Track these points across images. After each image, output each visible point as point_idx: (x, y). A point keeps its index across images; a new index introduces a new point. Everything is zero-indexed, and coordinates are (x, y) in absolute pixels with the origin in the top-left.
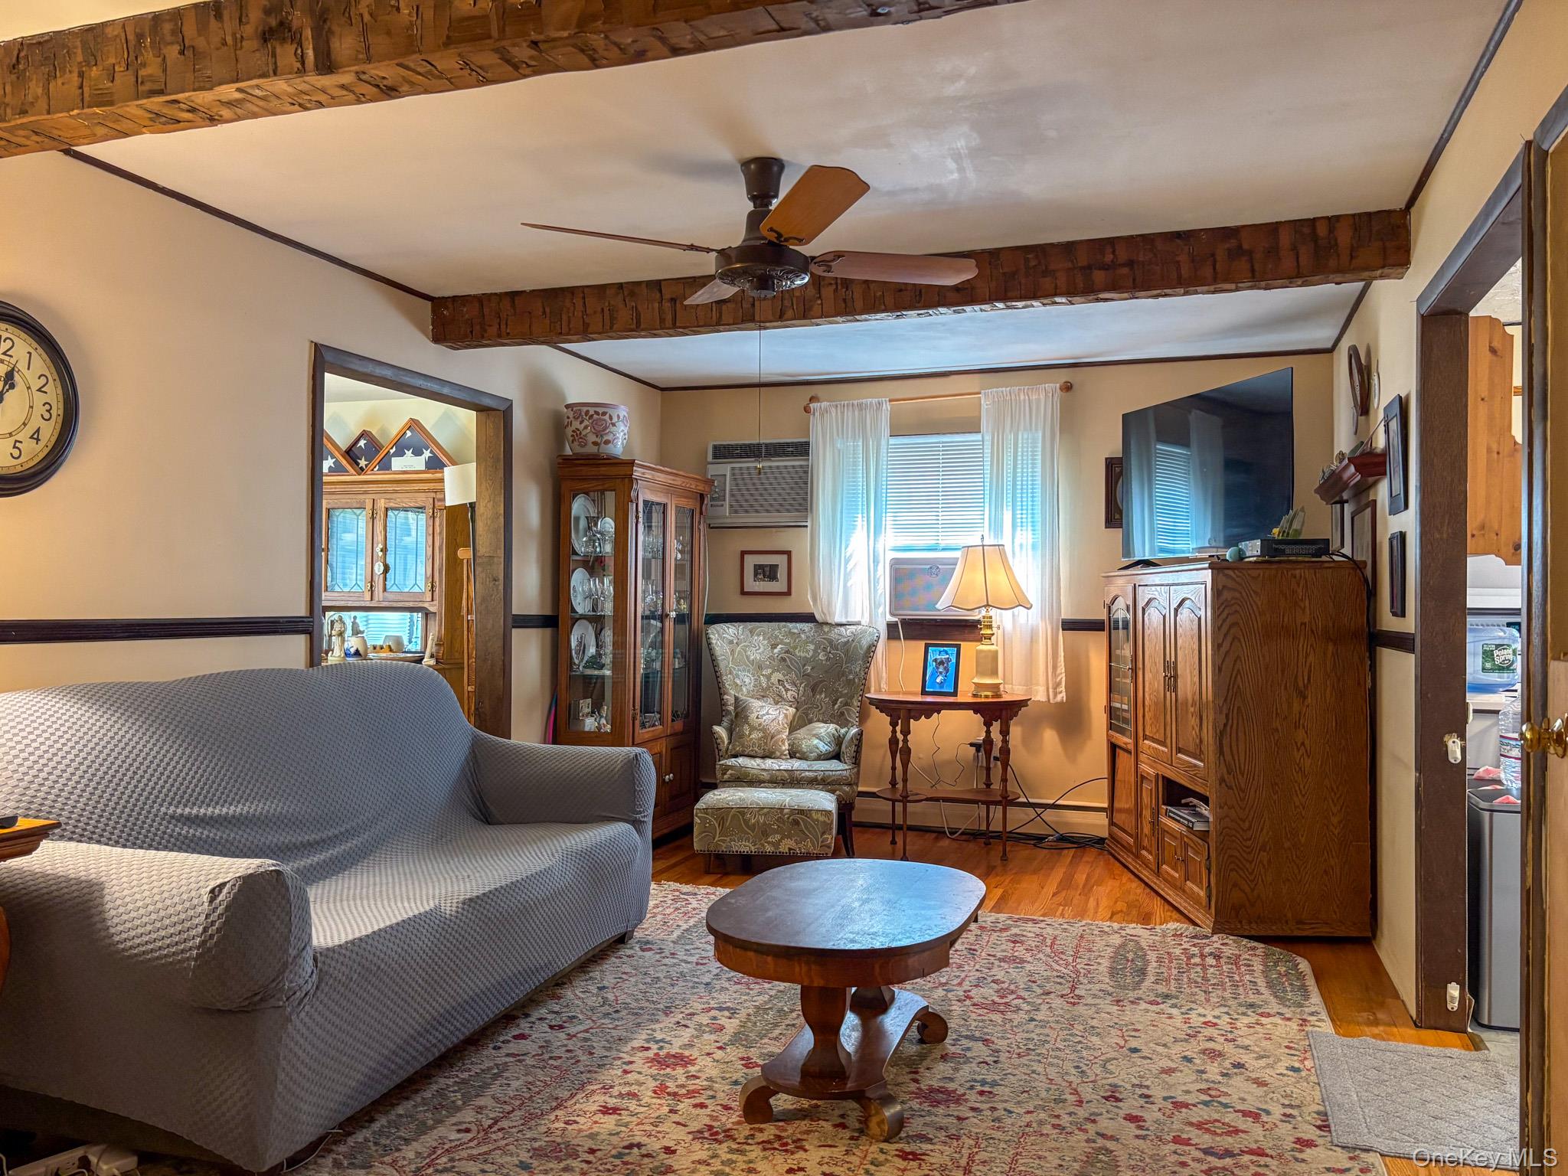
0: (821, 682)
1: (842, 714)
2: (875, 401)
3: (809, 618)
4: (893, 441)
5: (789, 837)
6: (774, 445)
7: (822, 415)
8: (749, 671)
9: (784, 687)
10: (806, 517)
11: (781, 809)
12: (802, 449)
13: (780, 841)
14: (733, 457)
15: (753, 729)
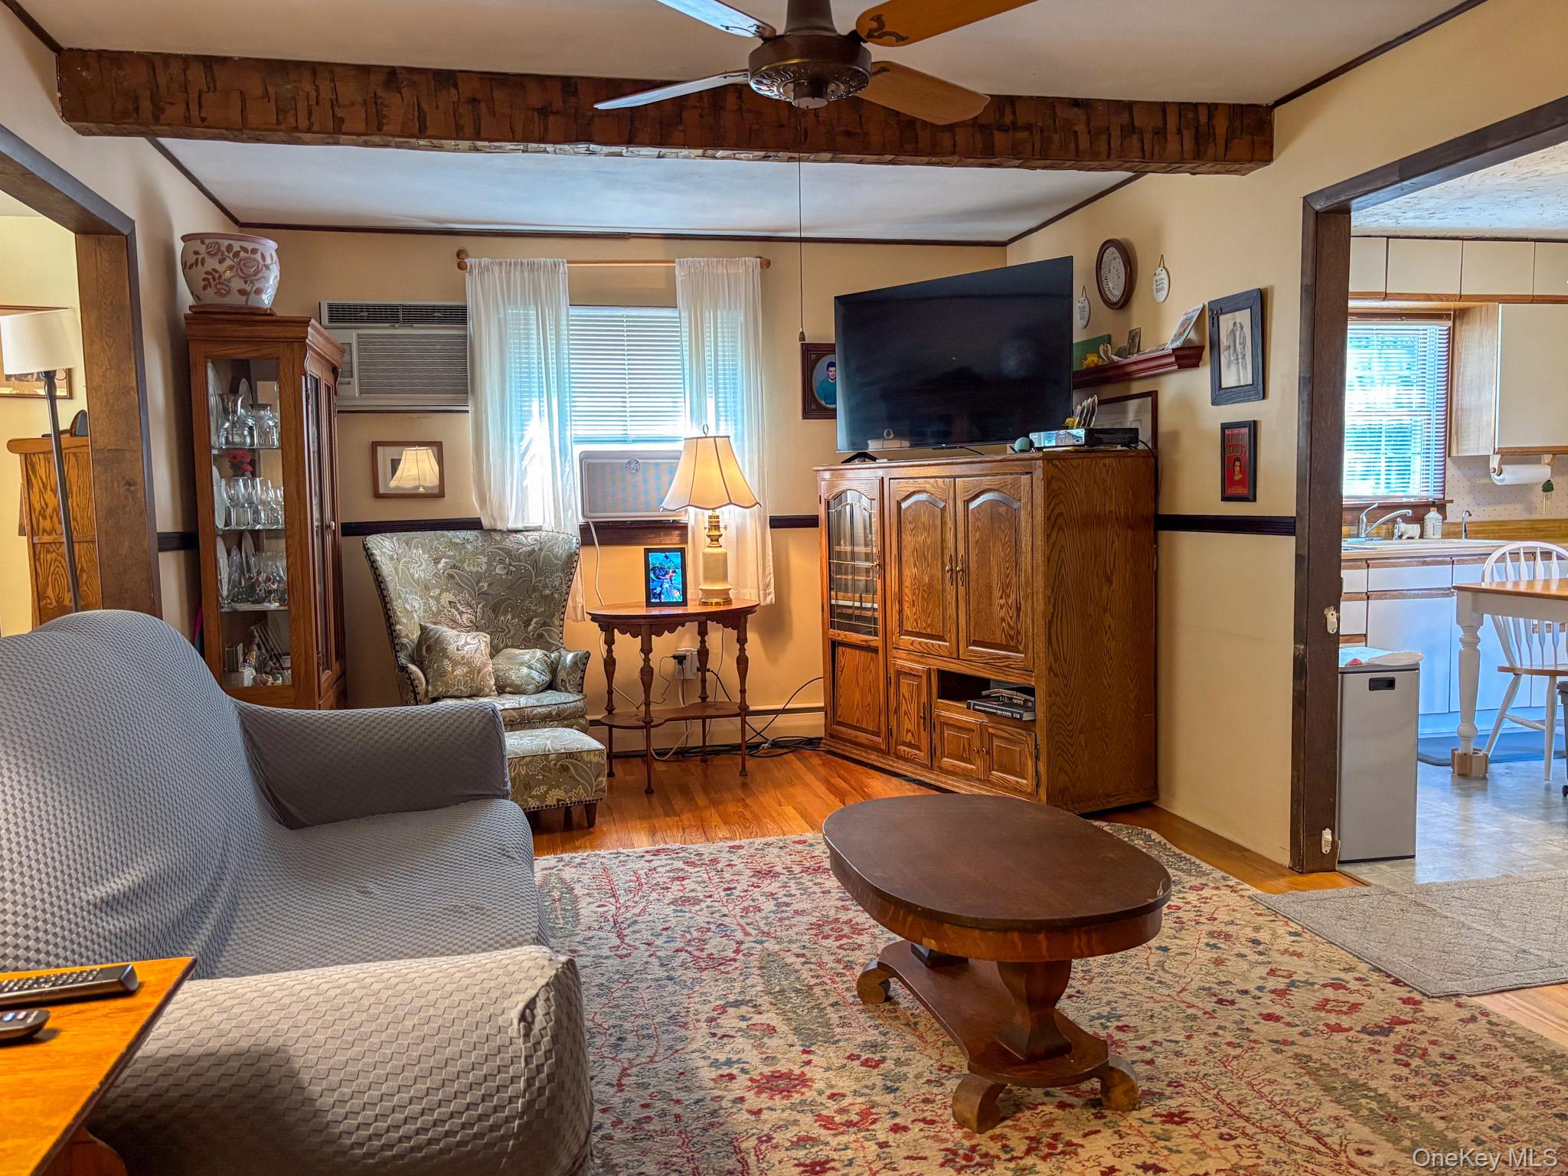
0: (504, 601)
1: (541, 636)
2: (549, 261)
3: (474, 524)
4: (575, 311)
5: (557, 786)
6: (416, 308)
7: (481, 273)
8: (416, 594)
9: (457, 610)
10: (466, 401)
11: (546, 756)
12: (458, 315)
13: (547, 792)
14: (356, 321)
15: (456, 664)
